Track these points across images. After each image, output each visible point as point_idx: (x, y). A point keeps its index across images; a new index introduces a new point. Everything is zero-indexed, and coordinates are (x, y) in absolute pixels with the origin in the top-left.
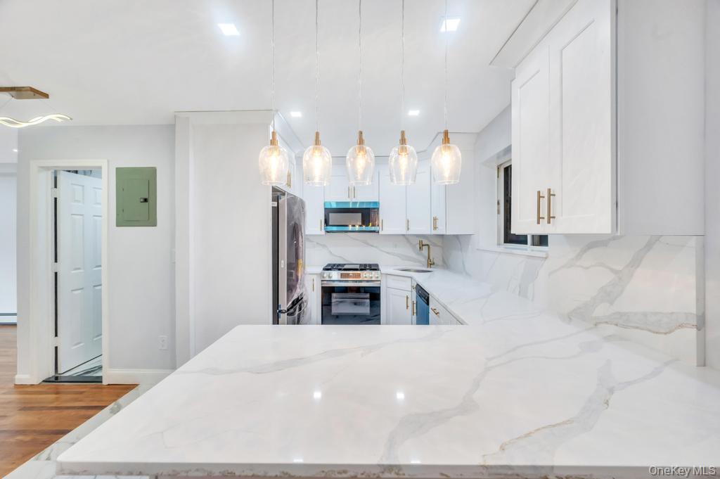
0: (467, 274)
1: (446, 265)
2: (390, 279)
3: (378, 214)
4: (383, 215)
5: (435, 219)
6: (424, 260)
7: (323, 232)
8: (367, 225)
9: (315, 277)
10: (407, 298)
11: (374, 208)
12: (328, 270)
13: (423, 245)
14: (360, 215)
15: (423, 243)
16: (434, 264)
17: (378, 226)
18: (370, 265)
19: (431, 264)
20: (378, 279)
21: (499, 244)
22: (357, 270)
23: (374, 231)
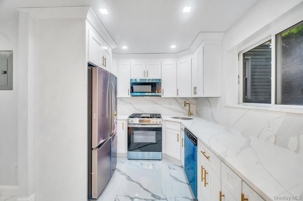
0: (215, 121)
1: (198, 115)
2: (167, 123)
3: (161, 86)
4: (163, 86)
5: (195, 88)
6: (186, 112)
7: (130, 96)
8: (155, 92)
9: (124, 122)
10: (178, 135)
11: (159, 83)
12: (132, 117)
13: (186, 104)
14: (150, 86)
15: (186, 102)
16: (192, 114)
17: (161, 92)
18: (156, 115)
19: (190, 114)
20: (161, 123)
21: (239, 103)
22: (148, 117)
23: (158, 96)
